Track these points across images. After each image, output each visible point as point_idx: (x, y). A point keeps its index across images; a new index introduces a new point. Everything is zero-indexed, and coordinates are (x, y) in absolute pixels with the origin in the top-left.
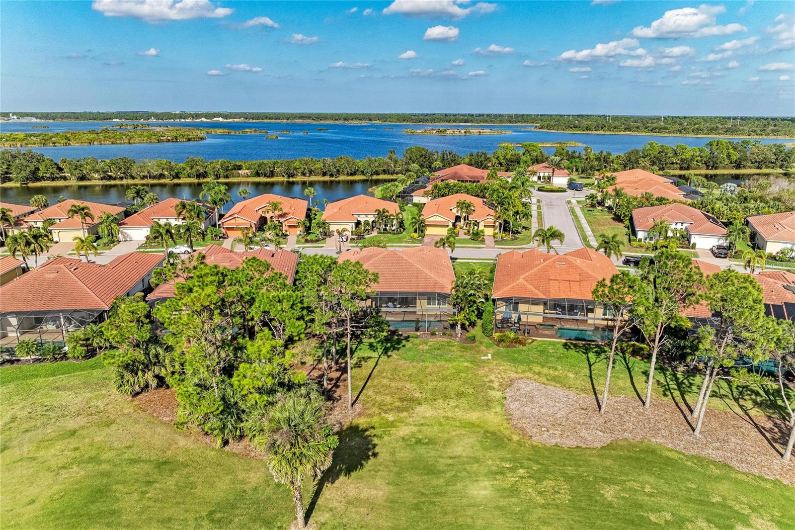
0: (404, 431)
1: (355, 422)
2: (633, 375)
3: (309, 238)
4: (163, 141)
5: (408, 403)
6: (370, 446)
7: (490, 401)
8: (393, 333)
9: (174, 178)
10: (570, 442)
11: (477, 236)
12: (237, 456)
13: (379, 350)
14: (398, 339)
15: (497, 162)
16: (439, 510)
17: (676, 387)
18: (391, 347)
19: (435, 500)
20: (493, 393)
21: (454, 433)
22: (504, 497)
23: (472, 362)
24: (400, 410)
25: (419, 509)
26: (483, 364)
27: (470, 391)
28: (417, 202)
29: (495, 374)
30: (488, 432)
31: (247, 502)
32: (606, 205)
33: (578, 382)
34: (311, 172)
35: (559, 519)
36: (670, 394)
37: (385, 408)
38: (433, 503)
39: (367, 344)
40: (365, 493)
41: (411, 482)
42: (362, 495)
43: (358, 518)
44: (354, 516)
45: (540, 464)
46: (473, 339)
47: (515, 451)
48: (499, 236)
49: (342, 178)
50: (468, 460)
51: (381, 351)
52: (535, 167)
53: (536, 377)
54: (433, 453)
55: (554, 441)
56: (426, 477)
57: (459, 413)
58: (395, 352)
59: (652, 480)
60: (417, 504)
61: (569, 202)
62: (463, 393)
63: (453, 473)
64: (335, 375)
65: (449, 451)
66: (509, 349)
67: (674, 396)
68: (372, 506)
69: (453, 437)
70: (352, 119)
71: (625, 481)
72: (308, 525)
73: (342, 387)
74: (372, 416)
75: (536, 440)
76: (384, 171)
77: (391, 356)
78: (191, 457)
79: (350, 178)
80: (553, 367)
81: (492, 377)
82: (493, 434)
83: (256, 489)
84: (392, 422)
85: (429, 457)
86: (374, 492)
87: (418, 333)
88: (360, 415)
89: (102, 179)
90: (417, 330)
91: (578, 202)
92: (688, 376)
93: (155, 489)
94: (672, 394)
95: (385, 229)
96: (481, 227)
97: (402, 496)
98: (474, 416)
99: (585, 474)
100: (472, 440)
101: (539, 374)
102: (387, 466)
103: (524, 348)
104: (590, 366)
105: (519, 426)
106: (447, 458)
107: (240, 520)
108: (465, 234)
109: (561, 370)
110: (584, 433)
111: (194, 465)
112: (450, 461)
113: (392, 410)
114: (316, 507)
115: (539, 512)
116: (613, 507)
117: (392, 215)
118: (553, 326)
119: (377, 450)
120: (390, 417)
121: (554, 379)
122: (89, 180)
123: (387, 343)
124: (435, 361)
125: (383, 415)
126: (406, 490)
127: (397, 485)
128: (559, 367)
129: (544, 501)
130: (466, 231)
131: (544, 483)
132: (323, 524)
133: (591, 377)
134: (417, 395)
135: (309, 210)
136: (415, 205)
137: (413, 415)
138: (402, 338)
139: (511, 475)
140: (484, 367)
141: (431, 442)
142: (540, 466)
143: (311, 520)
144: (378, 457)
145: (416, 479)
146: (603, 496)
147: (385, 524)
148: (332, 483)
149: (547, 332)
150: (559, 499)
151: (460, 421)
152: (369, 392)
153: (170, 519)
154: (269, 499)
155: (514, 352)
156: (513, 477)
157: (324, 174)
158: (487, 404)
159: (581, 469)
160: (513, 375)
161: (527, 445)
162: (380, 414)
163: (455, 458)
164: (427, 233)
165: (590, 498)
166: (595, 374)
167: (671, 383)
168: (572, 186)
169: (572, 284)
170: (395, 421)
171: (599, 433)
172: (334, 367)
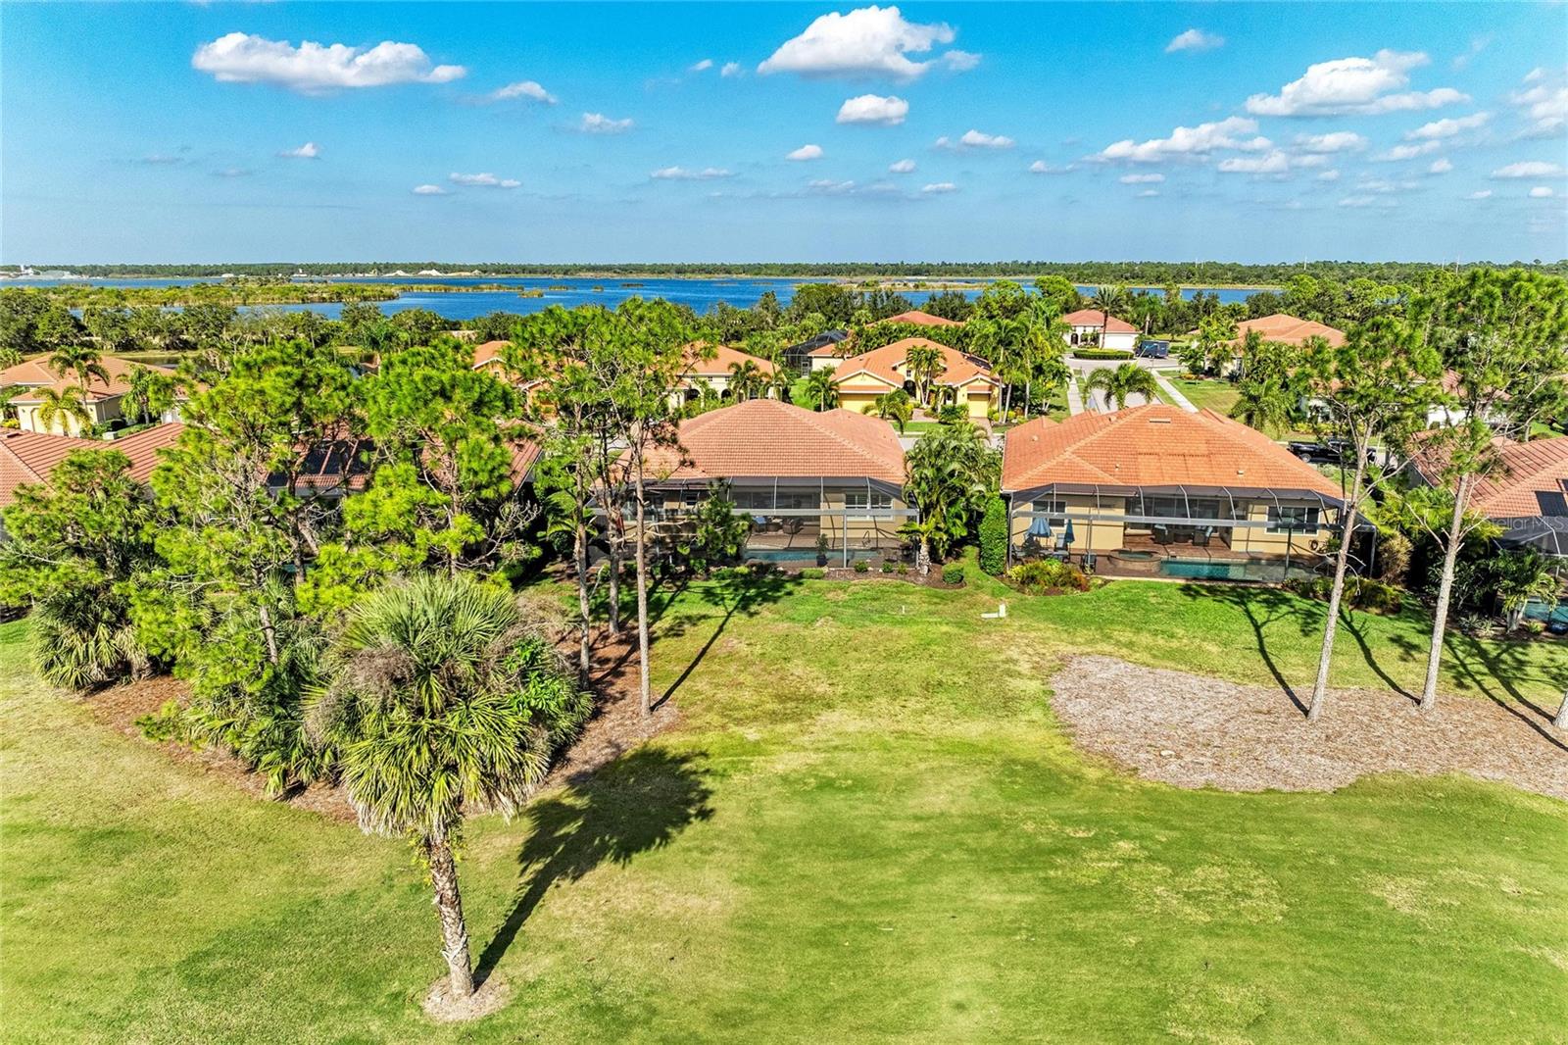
0: (786, 762)
1: (656, 743)
2: (1368, 644)
4: (312, 302)
5: (797, 705)
6: (693, 795)
7: (1013, 699)
8: (763, 569)
10: (1246, 781)
11: (952, 416)
12: (321, 818)
13: (727, 602)
14: (774, 581)
16: (891, 945)
17: (1485, 670)
18: (757, 595)
19: (876, 920)
20: (1015, 684)
21: (922, 766)
22: (1086, 909)
23: (958, 625)
24: (774, 717)
25: (828, 944)
26: (988, 628)
27: (960, 680)
28: (821, 369)
29: (1018, 646)
30: (1014, 761)
31: (316, 931)
33: (1233, 662)
35: (1266, 965)
36: (1473, 684)
37: (736, 715)
38: (873, 928)
39: (700, 590)
40: (668, 905)
41: (803, 877)
42: (660, 910)
43: (641, 968)
44: (628, 962)
45: (1173, 828)
46: (960, 580)
47: (1097, 801)
48: (1002, 417)
50: (966, 822)
51: (734, 603)
53: (1124, 651)
54: (866, 809)
55: (1200, 780)
56: (849, 864)
57: (933, 726)
58: (770, 605)
59: (1511, 863)
60: (821, 932)
62: (940, 684)
63: (927, 853)
64: (613, 651)
65: (913, 803)
66: (1050, 598)
67: (1486, 686)
68: (685, 937)
69: (919, 773)
70: (693, 272)
71: (1434, 867)
72: (484, 987)
73: (628, 676)
74: (701, 730)
75: (1150, 778)
77: (756, 613)
78: (192, 821)
80: (1163, 632)
81: (1014, 653)
82: (1029, 765)
83: (351, 896)
84: (757, 743)
85: (856, 818)
86: (695, 901)
87: (825, 569)
88: (670, 729)
90: (822, 562)
91: (1163, 374)
92: (1510, 646)
93: (48, 898)
94: (1479, 683)
96: (961, 400)
97: (776, 910)
98: (975, 729)
99: (1311, 851)
100: (975, 778)
101: (1130, 645)
102: (737, 841)
103: (1086, 595)
104: (1257, 628)
105: (1098, 747)
106: (908, 818)
107: (279, 975)
108: (926, 415)
109: (1183, 637)
110: (1277, 761)
111: (194, 839)
112: (917, 827)
113: (756, 718)
114: (517, 937)
115: (1203, 946)
116: (1425, 932)
117: (766, 375)
118: (1149, 553)
119: (710, 804)
120: (751, 733)
121: (1170, 655)
122: (141, 349)
123: (748, 589)
124: (867, 623)
125: (733, 728)
126: (792, 895)
127: (763, 883)
128: (1180, 632)
129: (1208, 919)
130: (929, 410)
131: (1198, 871)
132: (532, 986)
133: (1262, 650)
134: (821, 688)
137: (812, 729)
138: (784, 578)
139: (1095, 854)
140: (988, 633)
141: (860, 784)
142: (1176, 834)
143: (496, 975)
144: (713, 820)
145: (817, 868)
146: (1381, 903)
147: (725, 985)
148: (575, 879)
149: (1138, 566)
150: (1254, 911)
151: (938, 741)
152: (699, 683)
153: (60, 974)
154: (382, 920)
155: (1063, 603)
156: (1100, 860)
158: (1008, 705)
159: (1294, 840)
160: (1066, 649)
161: (1127, 787)
162: (724, 727)
163: (929, 818)
165: (1346, 909)
166: (1273, 644)
167: (1468, 661)
168: (1145, 349)
169: (1190, 461)
170: (765, 741)
171: (1318, 759)
172: (615, 636)
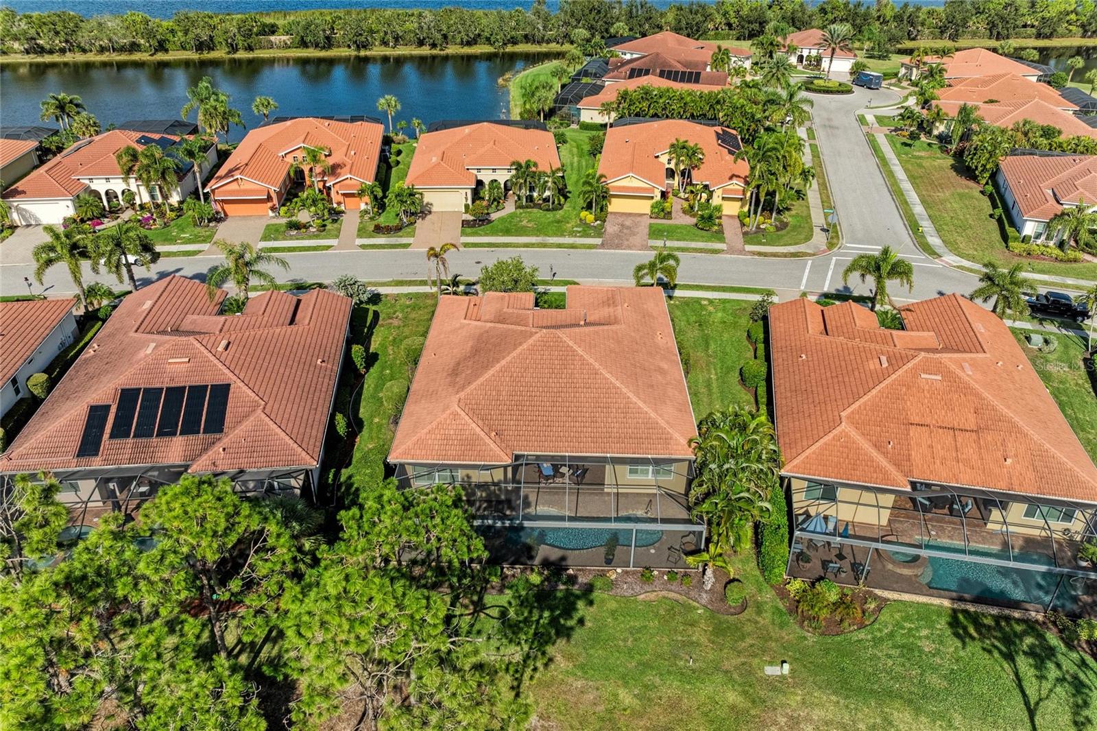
3: (382, 220)
8: (556, 571)
9: (156, 50)
11: (708, 222)
13: (523, 636)
15: (724, 21)
26: (773, 697)
28: (588, 120)
32: (936, 132)
34: (397, 39)
48: (753, 222)
49: (452, 50)
51: (529, 639)
52: (794, 37)
61: (862, 120)
66: (829, 639)
76: (526, 36)
77: (551, 660)
79: (467, 50)
87: (613, 572)
89: (27, 52)
90: (610, 557)
91: (880, 120)
95: (530, 198)
96: (716, 201)
108: (684, 211)
117: (545, 173)
123: (541, 612)
130: (686, 205)
135: (387, 141)
136: (586, 127)
138: (576, 590)
149: (905, 570)
155: (840, 650)
157: (421, 43)
164: (611, 209)
168: (861, 79)
169: (960, 437)
